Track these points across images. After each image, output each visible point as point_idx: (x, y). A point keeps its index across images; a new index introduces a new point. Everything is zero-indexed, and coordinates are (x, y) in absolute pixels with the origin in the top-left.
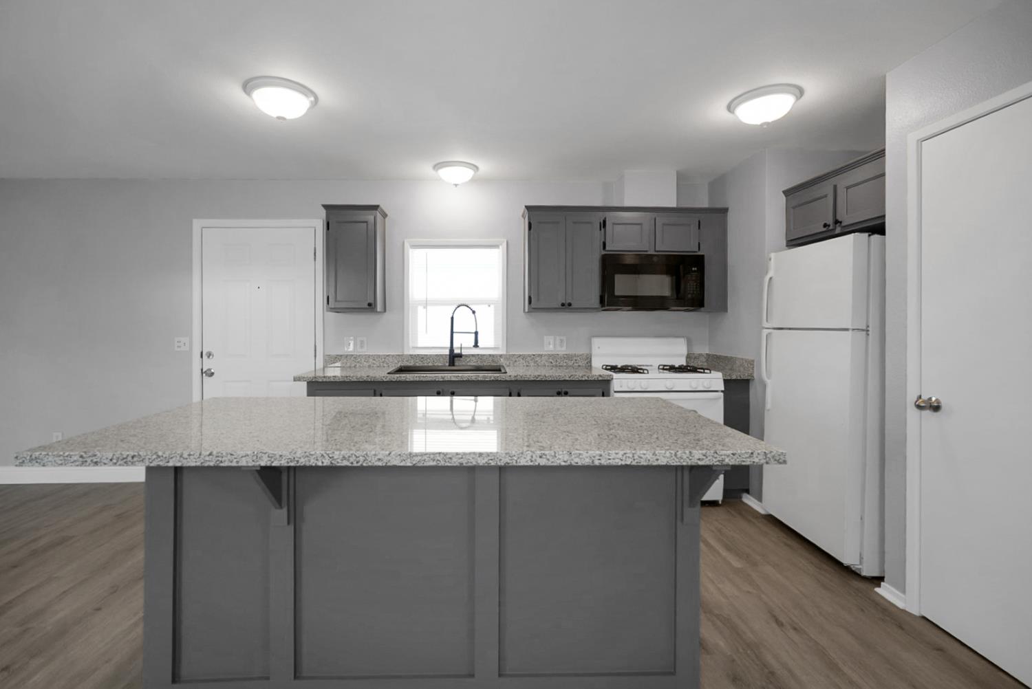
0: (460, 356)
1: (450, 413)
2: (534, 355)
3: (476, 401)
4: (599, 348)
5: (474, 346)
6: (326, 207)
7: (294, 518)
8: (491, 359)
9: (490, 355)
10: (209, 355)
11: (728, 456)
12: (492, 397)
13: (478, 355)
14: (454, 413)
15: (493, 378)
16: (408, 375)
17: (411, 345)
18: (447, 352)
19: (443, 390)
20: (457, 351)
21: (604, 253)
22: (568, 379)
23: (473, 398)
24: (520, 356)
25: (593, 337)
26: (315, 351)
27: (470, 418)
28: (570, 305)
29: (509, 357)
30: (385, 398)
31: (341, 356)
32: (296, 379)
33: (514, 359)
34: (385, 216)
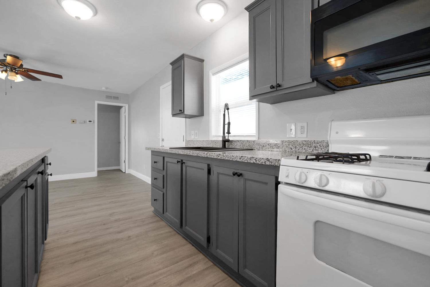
0: (228, 141)
8: (248, 144)
9: (248, 141)
10: (163, 140)
13: (241, 141)
18: (222, 139)
20: (227, 138)
26: (184, 138)
28: (279, 86)
31: (190, 141)
34: (202, 61)
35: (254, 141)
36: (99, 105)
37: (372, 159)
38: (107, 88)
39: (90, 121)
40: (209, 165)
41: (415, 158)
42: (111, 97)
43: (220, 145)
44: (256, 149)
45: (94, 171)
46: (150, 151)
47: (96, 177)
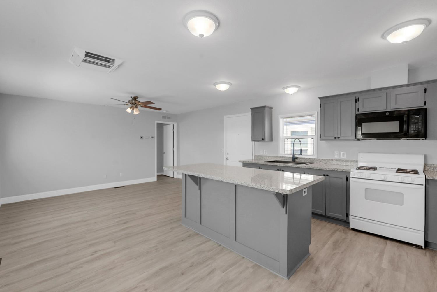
0: (297, 158)
1: (293, 179)
2: (329, 159)
3: (301, 175)
4: (362, 158)
5: (300, 154)
6: (251, 108)
7: (200, 188)
8: (310, 160)
9: (310, 158)
10: (228, 153)
11: (271, 188)
12: (312, 175)
13: (305, 158)
14: (294, 179)
15: (296, 167)
16: (280, 164)
17: (281, 153)
18: (292, 156)
19: (280, 169)
20: (295, 156)
21: (357, 113)
22: (328, 169)
23: (299, 174)
24: (323, 159)
25: (359, 152)
26: (252, 154)
27: (298, 182)
28: (339, 138)
29: (318, 160)
30: (263, 170)
31: (259, 156)
32: (240, 161)
33: (320, 161)
34: (272, 108)
35: (314, 159)
36: (158, 124)
37: (377, 168)
38: (167, 111)
39: (152, 137)
40: (304, 171)
41: (391, 168)
42: (166, 117)
43: (291, 160)
44: (315, 163)
45: (154, 176)
46: (242, 163)
47: (156, 181)
